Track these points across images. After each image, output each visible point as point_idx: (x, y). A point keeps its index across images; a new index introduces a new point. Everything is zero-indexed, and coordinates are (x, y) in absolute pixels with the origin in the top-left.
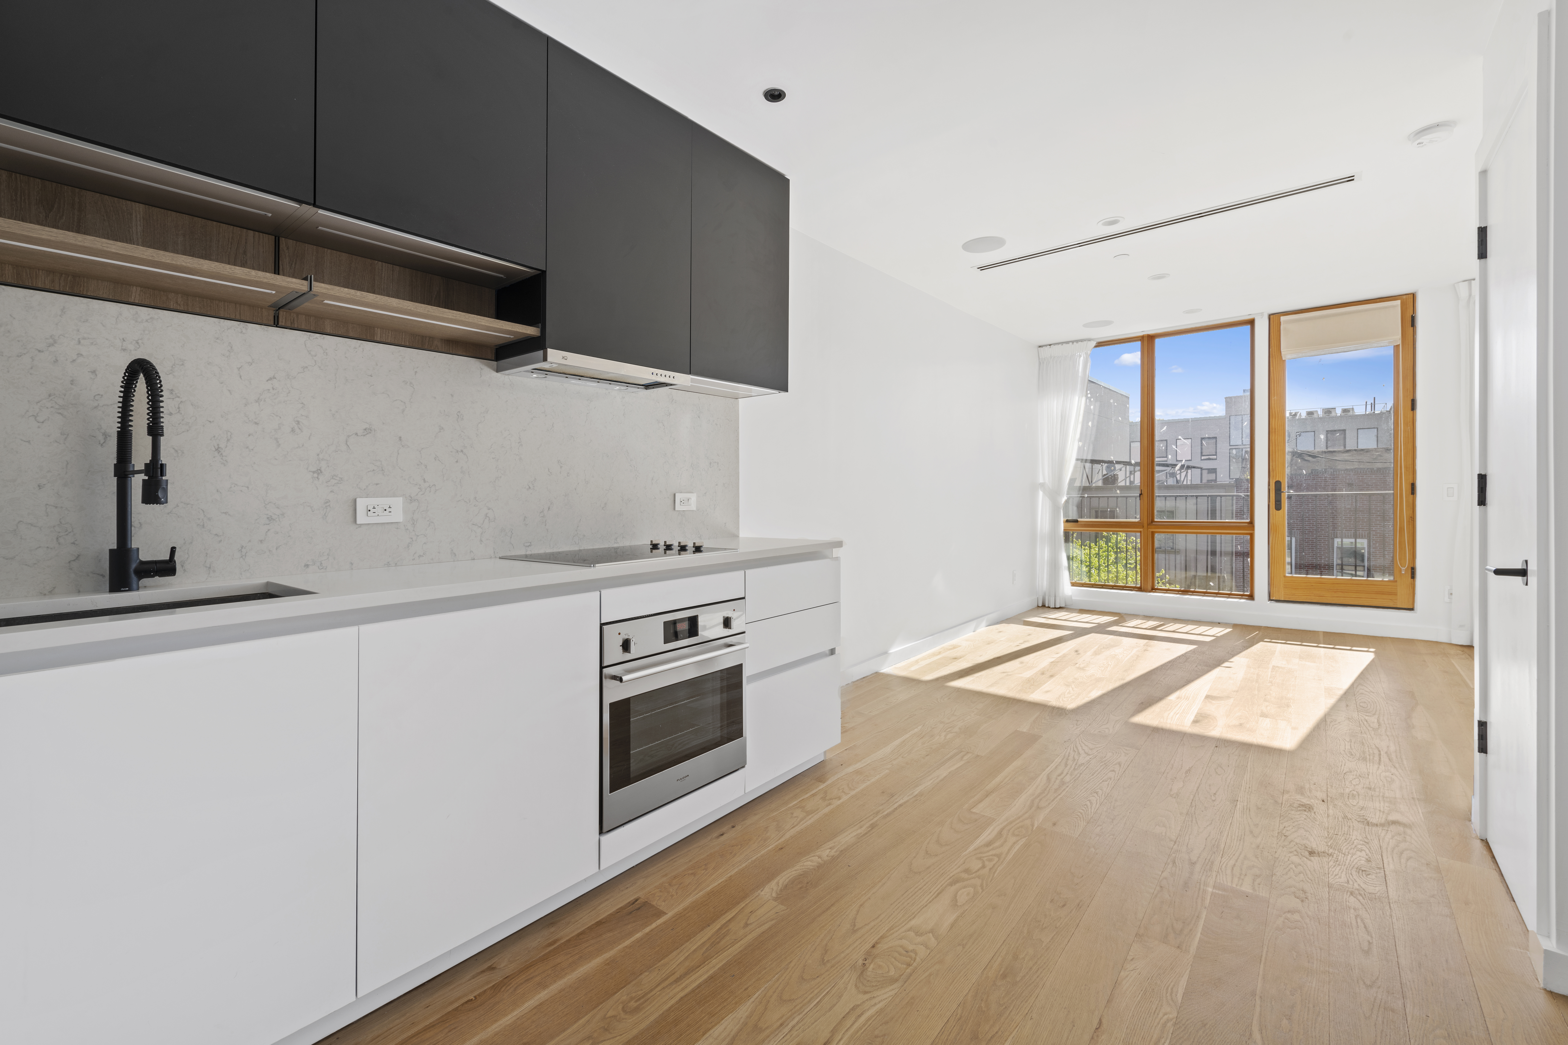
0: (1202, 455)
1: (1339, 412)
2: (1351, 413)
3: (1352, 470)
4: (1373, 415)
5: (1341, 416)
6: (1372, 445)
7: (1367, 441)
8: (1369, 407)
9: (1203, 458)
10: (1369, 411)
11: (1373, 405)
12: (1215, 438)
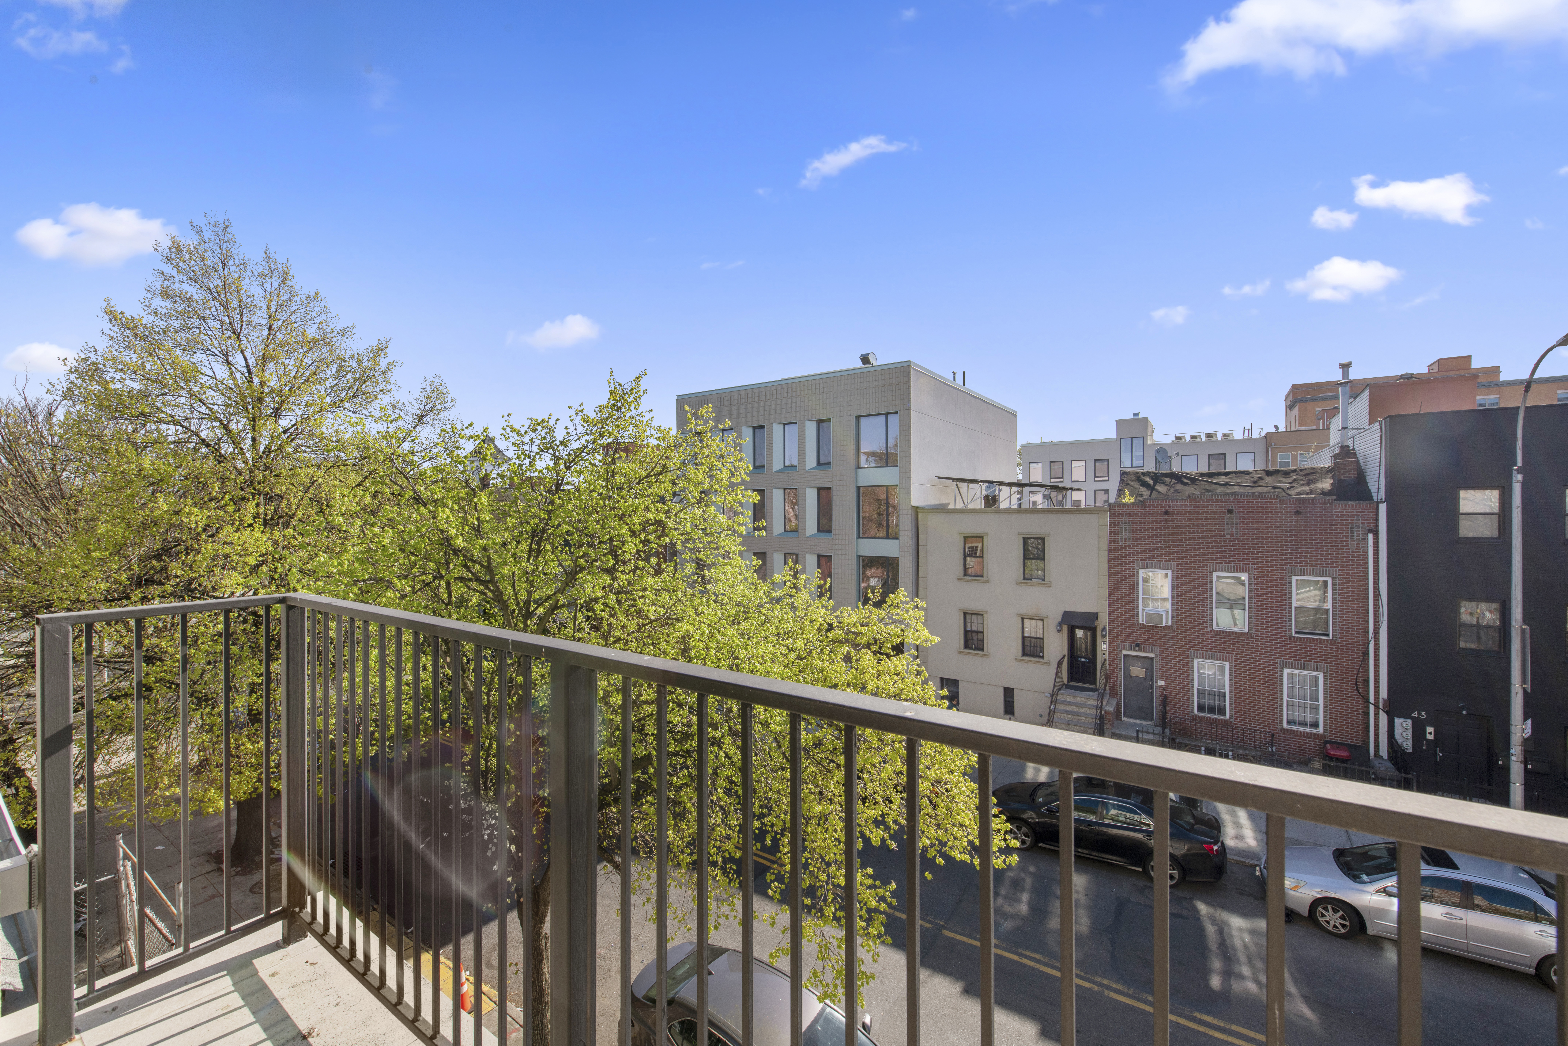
0: (1095, 477)
1: (1220, 436)
2: (1230, 438)
3: (1232, 494)
4: (1251, 440)
5: (1221, 441)
6: (1250, 468)
7: (1245, 464)
8: (1247, 432)
9: (1096, 479)
10: (1246, 436)
11: (1250, 431)
12: (1108, 460)
